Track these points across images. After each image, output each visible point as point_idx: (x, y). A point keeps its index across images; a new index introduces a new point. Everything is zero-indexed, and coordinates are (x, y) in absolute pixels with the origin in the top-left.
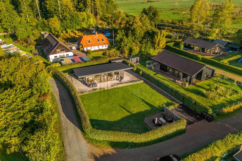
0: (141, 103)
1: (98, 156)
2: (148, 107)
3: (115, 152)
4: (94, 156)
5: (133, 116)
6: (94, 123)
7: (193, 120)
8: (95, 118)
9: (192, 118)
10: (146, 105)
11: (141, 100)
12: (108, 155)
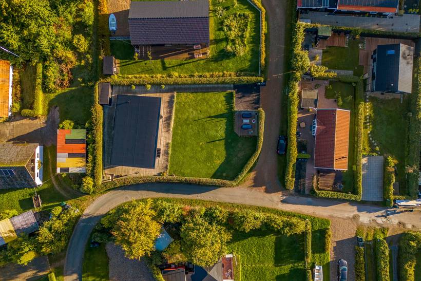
0: (214, 121)
1: (253, 184)
2: (223, 119)
3: (255, 172)
4: (251, 186)
5: (226, 139)
6: (219, 174)
7: (256, 96)
8: (213, 171)
9: (255, 95)
10: (219, 119)
11: (210, 119)
12: (255, 177)
